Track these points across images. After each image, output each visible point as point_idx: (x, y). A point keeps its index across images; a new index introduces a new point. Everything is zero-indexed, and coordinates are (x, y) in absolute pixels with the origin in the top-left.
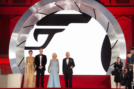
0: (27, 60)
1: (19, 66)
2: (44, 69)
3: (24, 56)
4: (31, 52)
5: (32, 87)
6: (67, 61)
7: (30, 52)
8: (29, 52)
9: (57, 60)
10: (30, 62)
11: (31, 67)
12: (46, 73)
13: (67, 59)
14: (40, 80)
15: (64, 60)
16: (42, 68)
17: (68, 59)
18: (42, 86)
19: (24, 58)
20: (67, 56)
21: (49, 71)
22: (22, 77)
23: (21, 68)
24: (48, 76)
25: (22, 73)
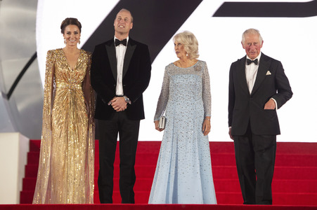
0: (54, 69)
1: (9, 95)
2: (136, 111)
3: (35, 46)
4: (75, 28)
5: (76, 202)
6: (251, 72)
7: (68, 29)
8: (63, 27)
9: (200, 68)
10: (65, 77)
11: (75, 103)
12: (147, 131)
13: (249, 62)
14: (117, 165)
15: (237, 70)
16: (124, 107)
17: (256, 62)
18: (129, 196)
19: (35, 56)
20: (248, 50)
21: (157, 122)
22: (26, 149)
23: (20, 107)
24: (156, 146)
25: (24, 132)
